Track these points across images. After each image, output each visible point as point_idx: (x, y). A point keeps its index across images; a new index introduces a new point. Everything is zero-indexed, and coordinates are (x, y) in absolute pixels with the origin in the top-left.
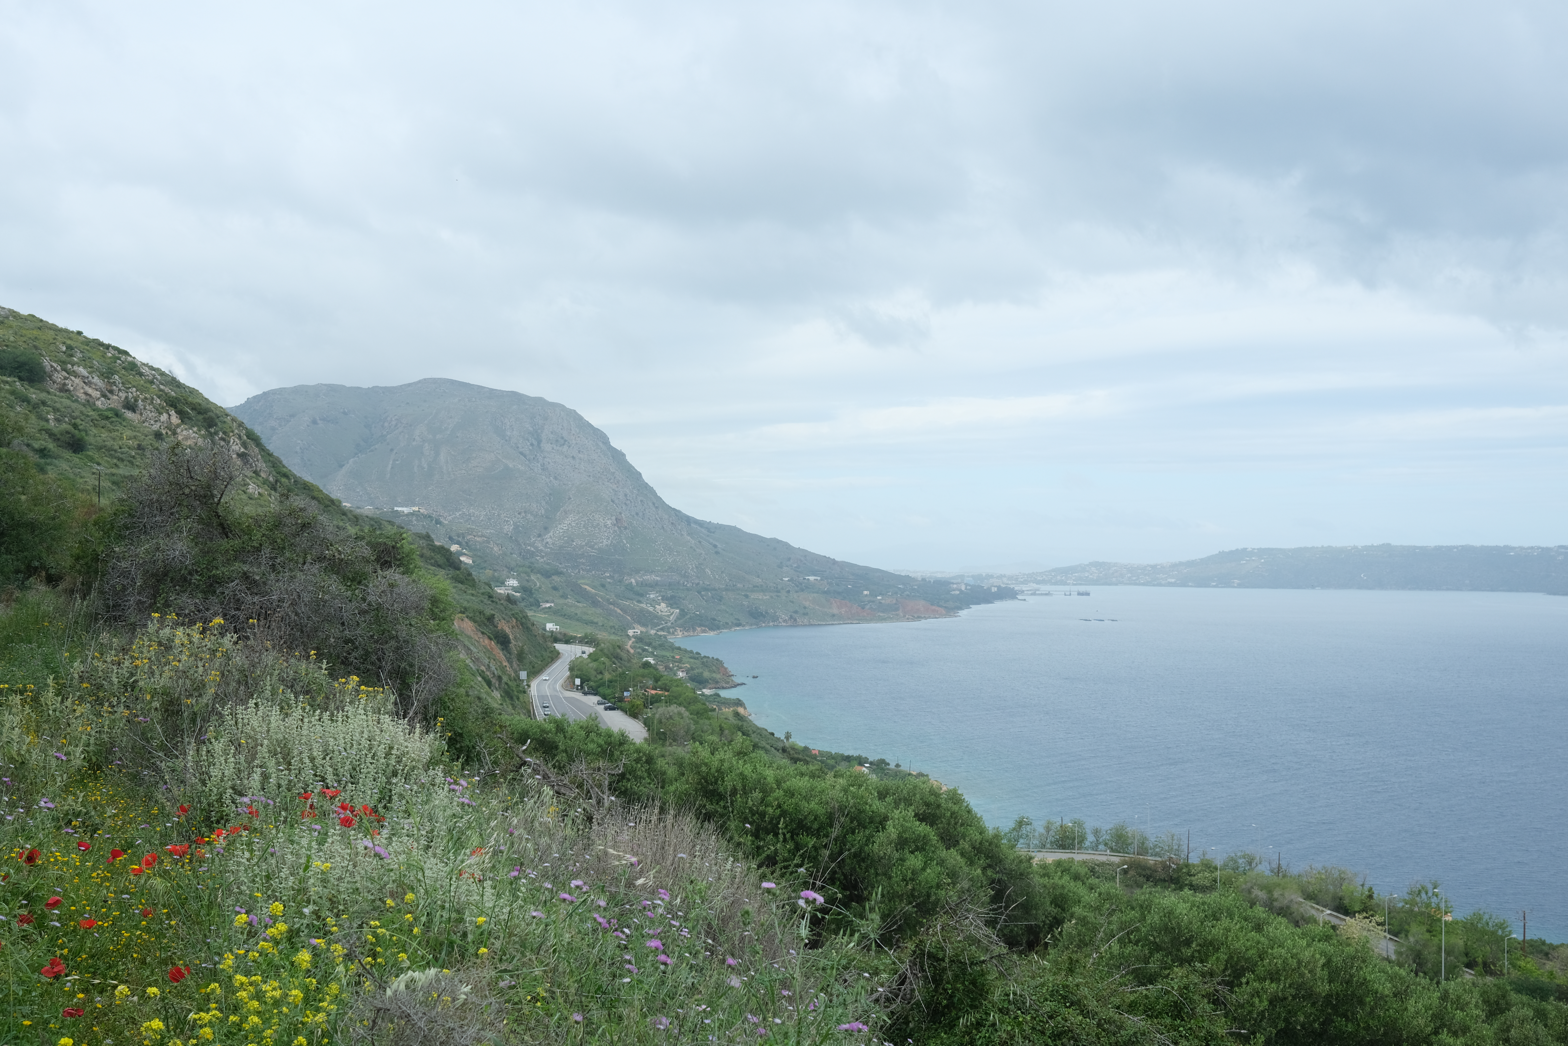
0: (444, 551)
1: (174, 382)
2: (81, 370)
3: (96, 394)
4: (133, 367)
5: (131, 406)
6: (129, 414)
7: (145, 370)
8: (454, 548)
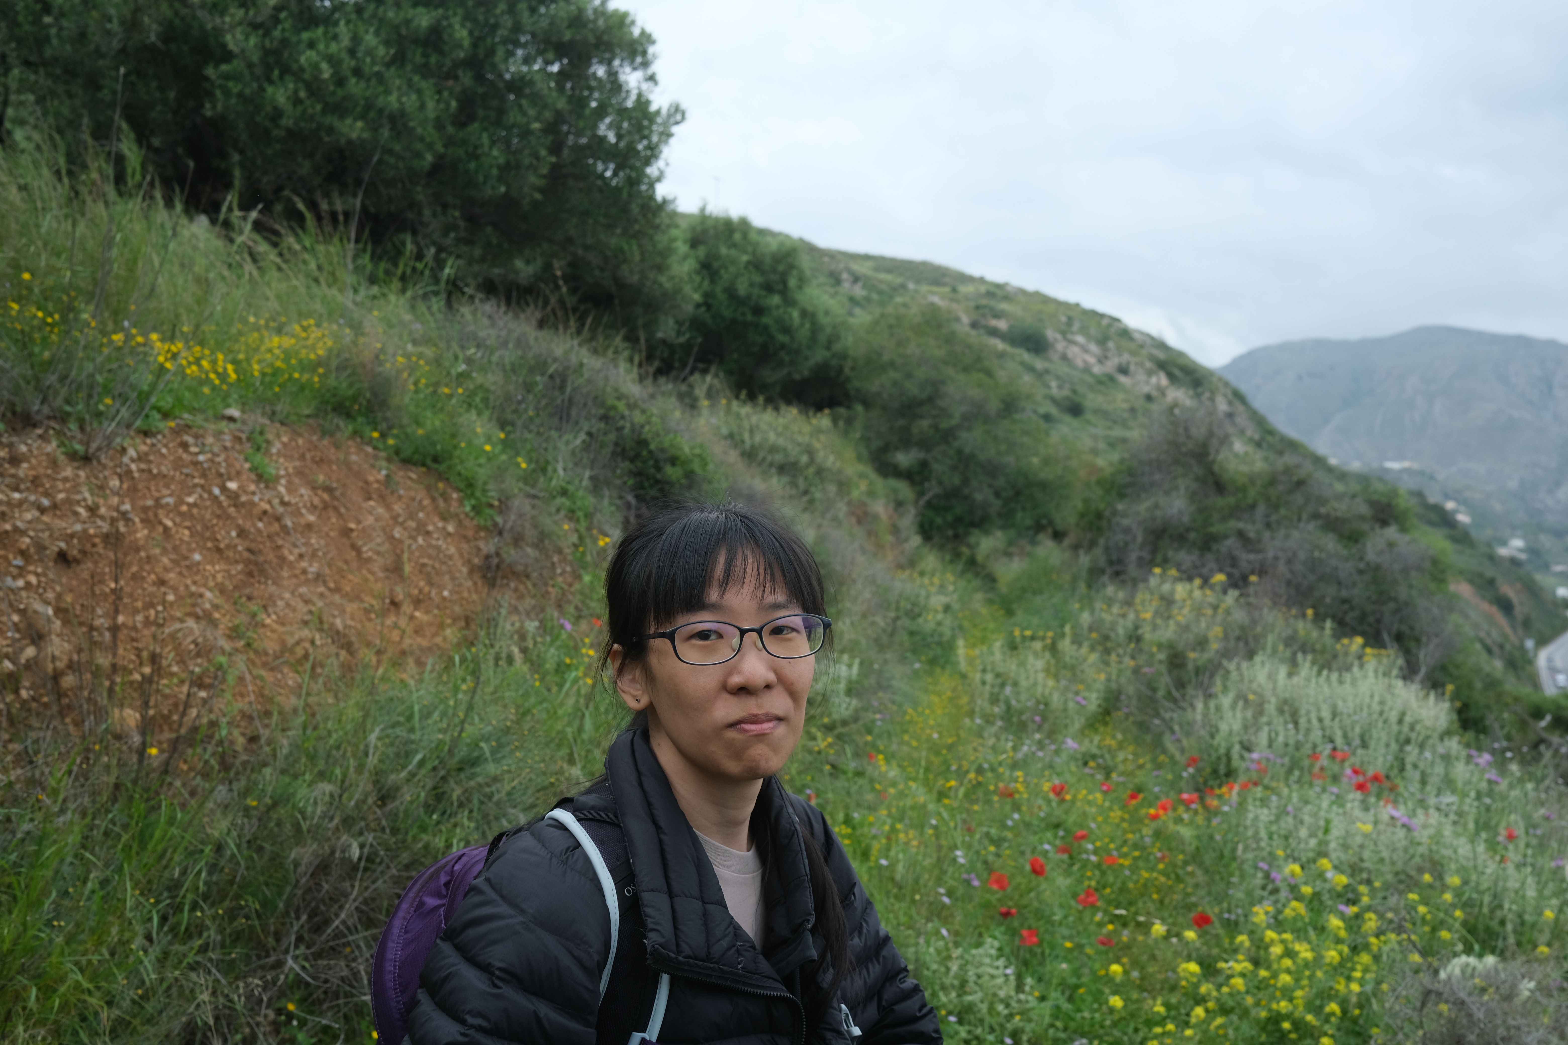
0: (1438, 510)
1: (1162, 345)
2: (1080, 339)
3: (1091, 360)
4: (1125, 333)
5: (1124, 370)
6: (1122, 379)
7: (1136, 336)
8: (1450, 505)
